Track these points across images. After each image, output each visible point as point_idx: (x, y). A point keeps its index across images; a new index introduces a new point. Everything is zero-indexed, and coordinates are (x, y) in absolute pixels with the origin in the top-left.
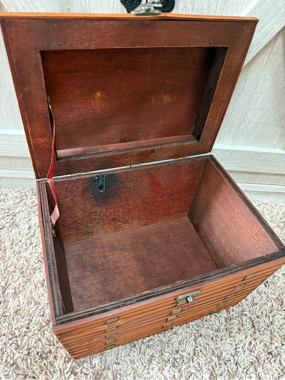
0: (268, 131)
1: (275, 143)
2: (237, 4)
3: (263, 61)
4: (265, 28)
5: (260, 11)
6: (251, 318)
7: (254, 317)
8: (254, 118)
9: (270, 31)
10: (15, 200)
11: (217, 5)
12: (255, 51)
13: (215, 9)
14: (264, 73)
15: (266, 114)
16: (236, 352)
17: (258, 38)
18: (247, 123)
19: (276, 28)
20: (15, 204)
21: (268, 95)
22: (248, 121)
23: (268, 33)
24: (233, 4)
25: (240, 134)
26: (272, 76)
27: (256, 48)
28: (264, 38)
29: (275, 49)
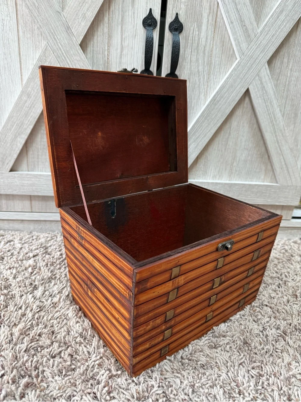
0: (254, 168)
1: (263, 177)
2: (216, 78)
3: (239, 113)
4: (236, 90)
5: (231, 80)
6: (271, 307)
7: (273, 306)
8: (242, 157)
9: (239, 92)
10: (46, 239)
11: (204, 79)
12: (232, 105)
13: (203, 82)
14: (242, 122)
15: (250, 153)
16: (263, 329)
17: (233, 96)
18: (238, 161)
19: (242, 90)
20: (46, 241)
21: (248, 138)
22: (238, 159)
23: (238, 93)
24: (214, 79)
25: (234, 171)
26: (247, 123)
27: (233, 103)
28: (237, 96)
29: (245, 105)
